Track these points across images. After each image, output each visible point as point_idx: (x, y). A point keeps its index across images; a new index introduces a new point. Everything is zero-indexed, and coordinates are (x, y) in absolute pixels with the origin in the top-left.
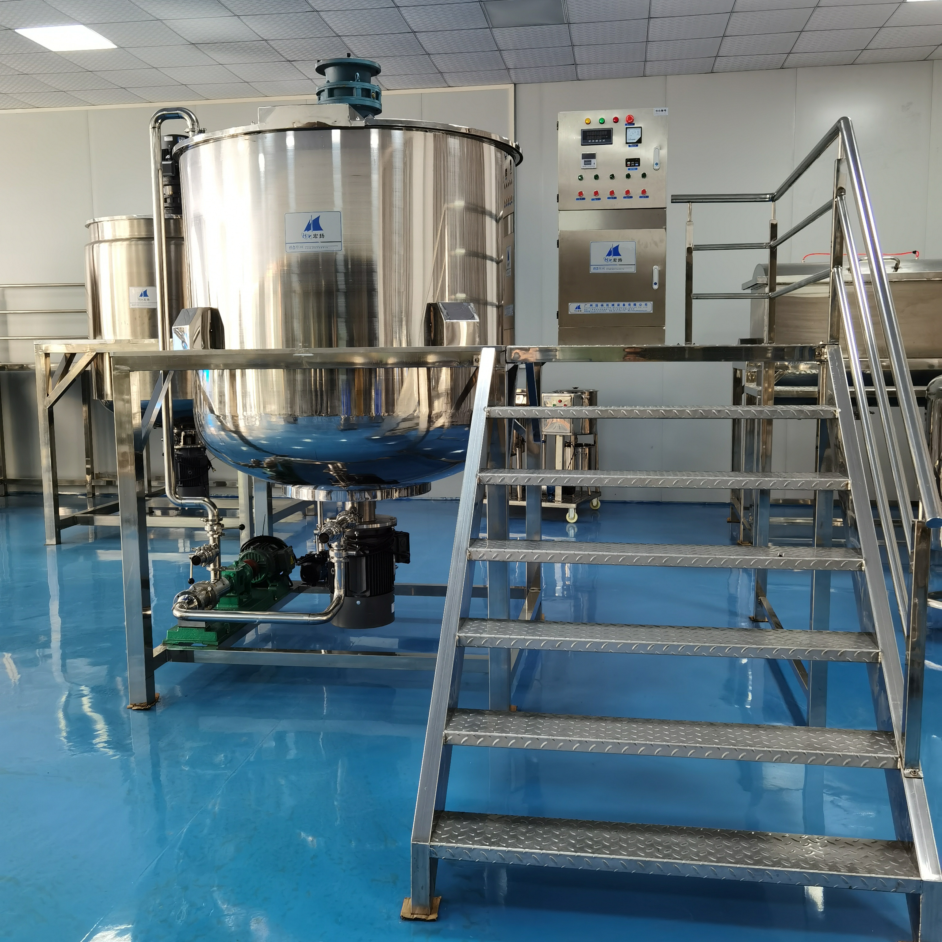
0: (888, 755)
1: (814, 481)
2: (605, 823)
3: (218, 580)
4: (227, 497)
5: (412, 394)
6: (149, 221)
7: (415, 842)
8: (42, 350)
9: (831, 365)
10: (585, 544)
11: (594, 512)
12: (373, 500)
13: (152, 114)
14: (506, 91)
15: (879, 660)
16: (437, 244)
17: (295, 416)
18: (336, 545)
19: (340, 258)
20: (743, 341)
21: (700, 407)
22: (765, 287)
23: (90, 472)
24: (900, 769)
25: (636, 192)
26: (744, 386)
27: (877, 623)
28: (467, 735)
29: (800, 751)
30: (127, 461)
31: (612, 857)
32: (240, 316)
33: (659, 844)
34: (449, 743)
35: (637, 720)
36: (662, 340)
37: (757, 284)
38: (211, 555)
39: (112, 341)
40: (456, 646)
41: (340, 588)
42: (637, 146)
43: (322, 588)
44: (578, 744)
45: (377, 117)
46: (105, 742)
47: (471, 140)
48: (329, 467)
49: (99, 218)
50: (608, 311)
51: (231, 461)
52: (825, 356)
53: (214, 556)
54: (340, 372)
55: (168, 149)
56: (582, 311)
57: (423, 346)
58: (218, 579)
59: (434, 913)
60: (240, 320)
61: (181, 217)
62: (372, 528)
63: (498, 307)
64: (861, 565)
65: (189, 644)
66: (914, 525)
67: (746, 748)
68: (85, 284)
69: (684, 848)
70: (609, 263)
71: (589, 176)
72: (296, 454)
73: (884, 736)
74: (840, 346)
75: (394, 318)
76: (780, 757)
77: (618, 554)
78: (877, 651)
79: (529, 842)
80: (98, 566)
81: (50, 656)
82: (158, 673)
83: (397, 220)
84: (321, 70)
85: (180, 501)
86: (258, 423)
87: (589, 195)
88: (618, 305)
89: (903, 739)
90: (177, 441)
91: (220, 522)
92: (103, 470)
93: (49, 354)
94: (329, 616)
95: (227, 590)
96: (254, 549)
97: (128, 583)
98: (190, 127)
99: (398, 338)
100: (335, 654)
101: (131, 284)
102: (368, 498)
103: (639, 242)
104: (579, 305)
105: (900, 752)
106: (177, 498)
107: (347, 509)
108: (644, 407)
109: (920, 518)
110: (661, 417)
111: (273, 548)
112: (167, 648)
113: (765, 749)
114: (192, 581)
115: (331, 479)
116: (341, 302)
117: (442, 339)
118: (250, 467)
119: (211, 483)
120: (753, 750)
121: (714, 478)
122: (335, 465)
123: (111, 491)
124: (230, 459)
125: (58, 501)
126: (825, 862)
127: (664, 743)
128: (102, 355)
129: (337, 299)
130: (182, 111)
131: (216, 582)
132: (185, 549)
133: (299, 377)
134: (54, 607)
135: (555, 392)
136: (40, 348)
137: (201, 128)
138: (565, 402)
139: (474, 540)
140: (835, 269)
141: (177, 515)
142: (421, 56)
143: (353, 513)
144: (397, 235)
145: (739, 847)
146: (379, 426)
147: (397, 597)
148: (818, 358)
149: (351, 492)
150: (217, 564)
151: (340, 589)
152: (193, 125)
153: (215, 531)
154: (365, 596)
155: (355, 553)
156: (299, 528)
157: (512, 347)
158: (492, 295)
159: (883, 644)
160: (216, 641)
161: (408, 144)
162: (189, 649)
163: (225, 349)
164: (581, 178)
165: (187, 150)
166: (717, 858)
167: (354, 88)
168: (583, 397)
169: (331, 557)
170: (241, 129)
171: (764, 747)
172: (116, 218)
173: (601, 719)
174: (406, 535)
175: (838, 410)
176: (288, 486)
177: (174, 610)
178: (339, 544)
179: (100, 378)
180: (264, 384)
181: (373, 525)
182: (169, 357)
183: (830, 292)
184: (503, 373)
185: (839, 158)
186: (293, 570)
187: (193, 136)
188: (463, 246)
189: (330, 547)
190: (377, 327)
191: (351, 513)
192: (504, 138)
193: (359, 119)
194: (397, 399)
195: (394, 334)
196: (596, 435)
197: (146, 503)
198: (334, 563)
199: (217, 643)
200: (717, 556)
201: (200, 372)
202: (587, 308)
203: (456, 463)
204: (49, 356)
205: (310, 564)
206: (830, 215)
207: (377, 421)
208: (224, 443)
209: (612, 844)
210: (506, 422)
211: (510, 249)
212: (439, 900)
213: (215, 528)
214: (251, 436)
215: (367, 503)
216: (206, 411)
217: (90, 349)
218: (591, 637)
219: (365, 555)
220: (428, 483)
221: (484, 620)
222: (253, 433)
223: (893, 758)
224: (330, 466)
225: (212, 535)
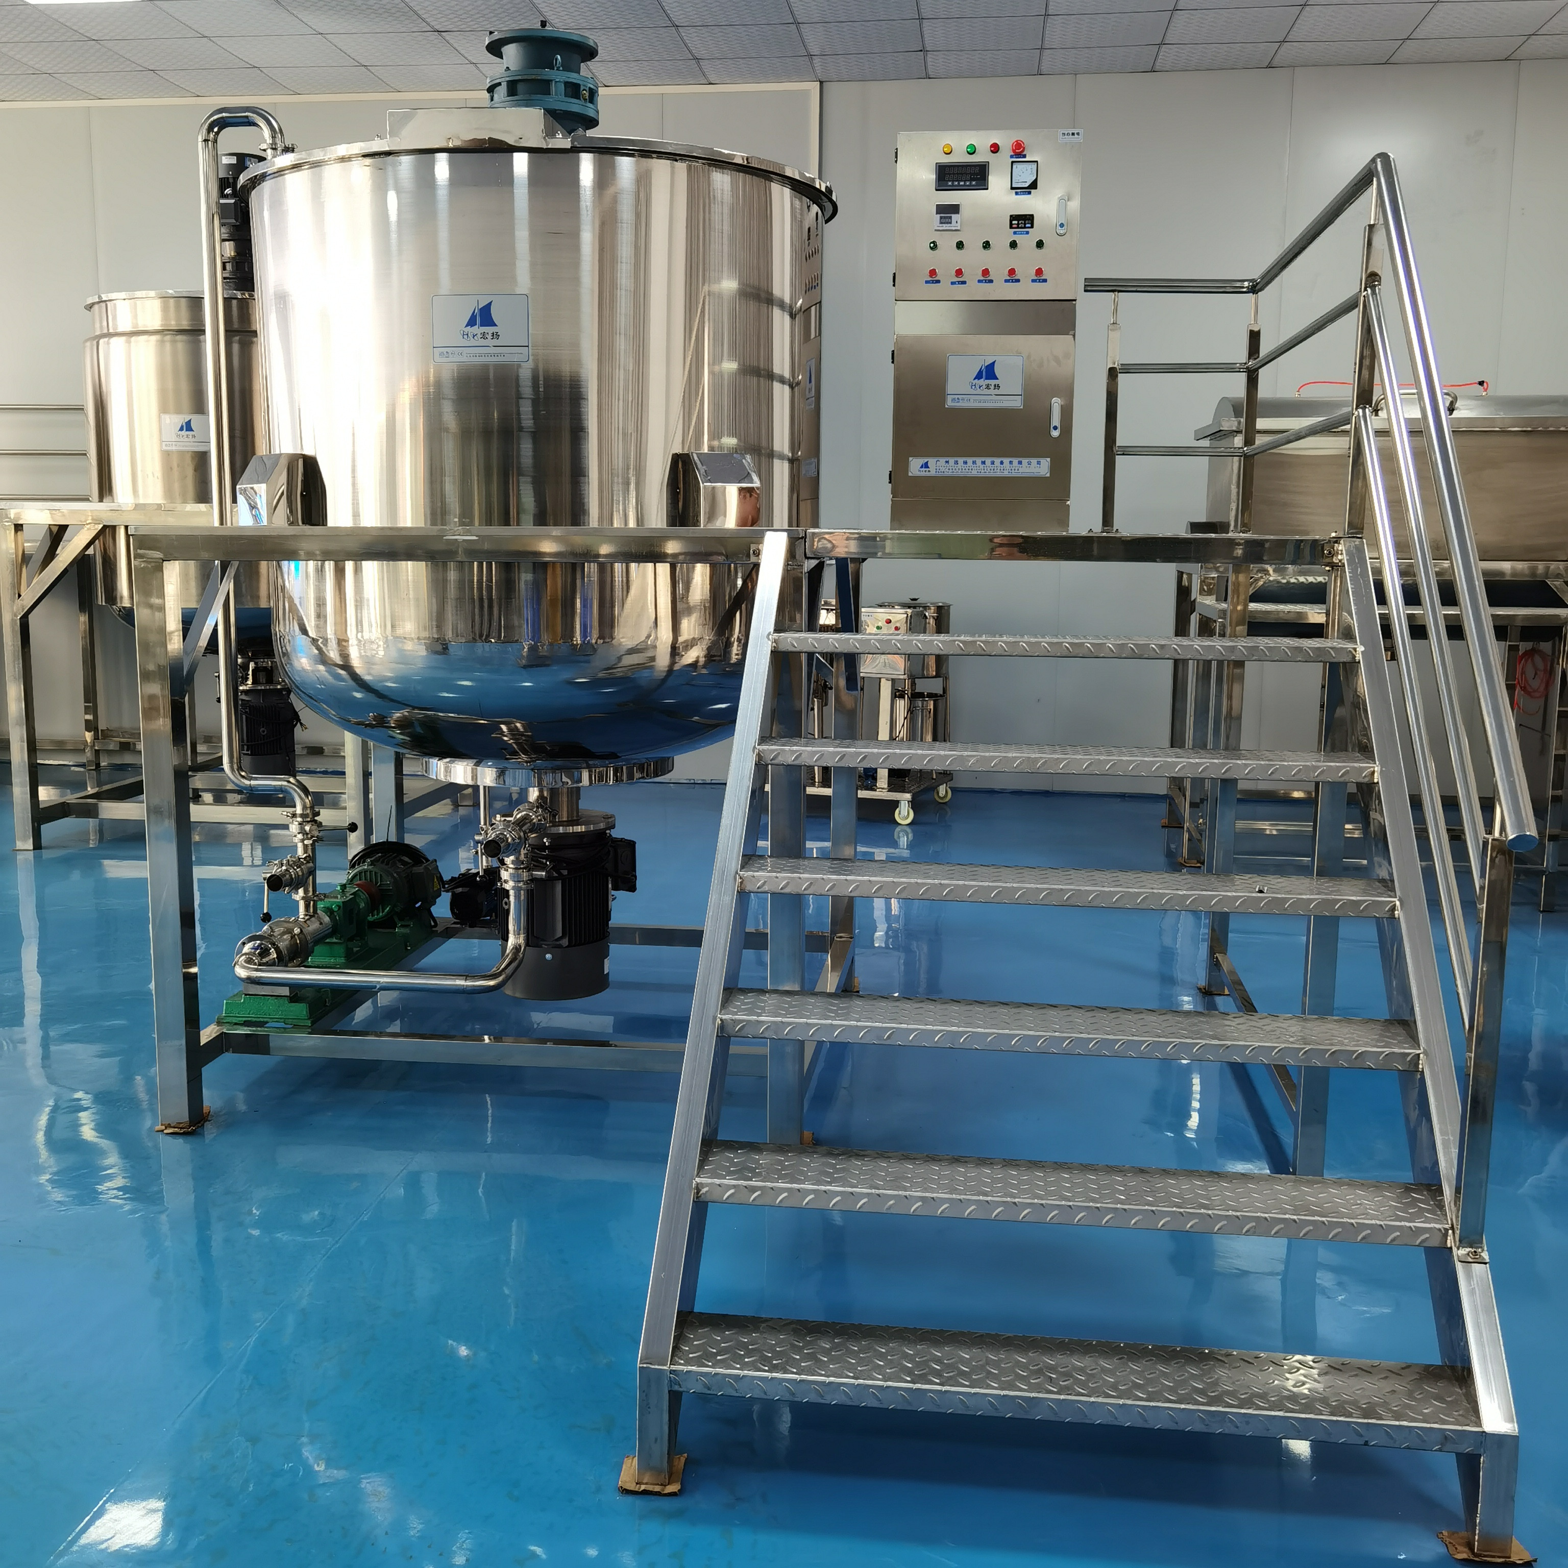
0: (1432, 1225)
1: (1319, 767)
2: (962, 1334)
3: (311, 916)
4: (325, 773)
5: (644, 607)
6: (196, 302)
7: (645, 1366)
8: (10, 518)
9: (1349, 573)
10: (934, 867)
11: (941, 806)
12: (575, 785)
13: (203, 118)
14: (806, 93)
15: (1420, 1066)
16: (690, 353)
17: (445, 640)
18: (513, 861)
19: (525, 373)
20: (1195, 527)
21: (1130, 640)
22: (1234, 437)
23: (91, 726)
24: (1451, 1248)
25: (1026, 272)
26: (1195, 600)
27: (1417, 1005)
28: (734, 1186)
29: (1287, 1216)
30: (158, 710)
31: (973, 1391)
32: (354, 471)
33: (1052, 1369)
34: (703, 1199)
35: (1018, 1162)
36: (1064, 521)
37: (1221, 431)
38: (300, 873)
39: (130, 505)
40: (717, 1036)
41: (517, 933)
42: (1030, 193)
43: (485, 930)
44: (920, 1204)
45: (590, 133)
46: (118, 1189)
47: (750, 176)
48: (501, 729)
49: (109, 294)
50: (974, 473)
51: (334, 715)
52: (1340, 557)
53: (305, 876)
54: (522, 569)
55: (228, 178)
56: (932, 471)
57: (665, 527)
58: (312, 914)
59: (675, 1482)
60: (354, 477)
61: (252, 296)
62: (573, 832)
63: (792, 461)
64: (1393, 908)
65: (261, 1024)
66: (1485, 843)
67: (1198, 1211)
68: (85, 408)
69: (1093, 1376)
70: (979, 391)
71: (947, 242)
72: (447, 706)
73: (1425, 1193)
74: (1364, 540)
75: (616, 478)
76: (1255, 1227)
77: (991, 884)
78: (1418, 1052)
79: (837, 1366)
80: (105, 887)
81: (23, 1041)
82: (208, 1072)
83: (623, 311)
84: (495, 49)
85: (247, 782)
86: (381, 653)
87: (946, 275)
88: (993, 463)
89: (1457, 1199)
90: (242, 677)
91: (316, 818)
92: (114, 725)
93: (22, 525)
94: (501, 978)
95: (326, 932)
96: (372, 863)
97: (157, 921)
98: (268, 142)
99: (621, 511)
100: (508, 1044)
101: (164, 409)
102: (568, 783)
103: (1029, 357)
104: (926, 461)
105: (1452, 1220)
106: (243, 777)
107: (531, 801)
108: (1036, 637)
109: (1497, 834)
110: (1064, 654)
111: (404, 863)
112: (225, 1031)
113: (1230, 1213)
114: (267, 918)
115: (505, 749)
116: (526, 448)
117: (697, 515)
118: (366, 726)
119: (298, 749)
120: (1209, 1215)
121: (1152, 759)
122: (513, 725)
123: (128, 759)
124: (334, 713)
125: (36, 776)
126: (1324, 1401)
127: (1063, 1203)
128: (113, 528)
129: (519, 444)
130: (254, 112)
131: (308, 919)
132: (253, 860)
133: (453, 575)
134: (30, 956)
135: (881, 606)
136: (6, 515)
137: (288, 143)
138: (896, 622)
139: (750, 858)
140: (1360, 411)
141: (240, 803)
142: (664, 30)
143: (542, 807)
144: (623, 336)
145: (1183, 1375)
146: (588, 662)
147: (612, 947)
148: (1328, 560)
149: (539, 772)
150: (311, 889)
151: (519, 934)
152: (273, 137)
153: (307, 834)
154: (560, 946)
155: (544, 873)
156: (447, 827)
157: (817, 530)
158: (781, 441)
159: (1427, 1041)
160: (309, 1019)
161: (643, 181)
162: (261, 1031)
163: (326, 525)
164: (934, 246)
165: (263, 181)
166: (1148, 1393)
167: (552, 81)
168: (927, 614)
169: (503, 880)
170: (357, 148)
171: (1228, 1211)
172: (138, 294)
173: (957, 1160)
174: (631, 845)
175: (1360, 649)
176: (431, 760)
177: (237, 966)
178: (517, 858)
179: (111, 568)
180: (393, 586)
181: (575, 827)
182: (232, 539)
183: (1350, 448)
184: (800, 575)
185: (1372, 223)
186: (437, 900)
187: (274, 157)
188: (733, 356)
189: (502, 862)
190: (587, 492)
191: (538, 807)
192: (807, 175)
193: (561, 136)
194: (620, 615)
195: (615, 506)
196: (946, 678)
197: (190, 779)
198: (508, 891)
199: (309, 1023)
200: (1155, 891)
201: (285, 564)
202: (940, 466)
203: (716, 726)
204: (22, 530)
205: (466, 890)
206: (1353, 319)
207: (586, 652)
208: (325, 685)
209: (974, 1370)
210: (804, 658)
211: (813, 363)
212: (683, 1460)
213: (307, 828)
214: (369, 674)
215: (565, 790)
216: (294, 630)
217: (92, 519)
218: (944, 1023)
219: (561, 877)
220: (669, 758)
221: (763, 991)
222: (373, 669)
223: (1440, 1230)
224: (504, 727)
225: (302, 841)
